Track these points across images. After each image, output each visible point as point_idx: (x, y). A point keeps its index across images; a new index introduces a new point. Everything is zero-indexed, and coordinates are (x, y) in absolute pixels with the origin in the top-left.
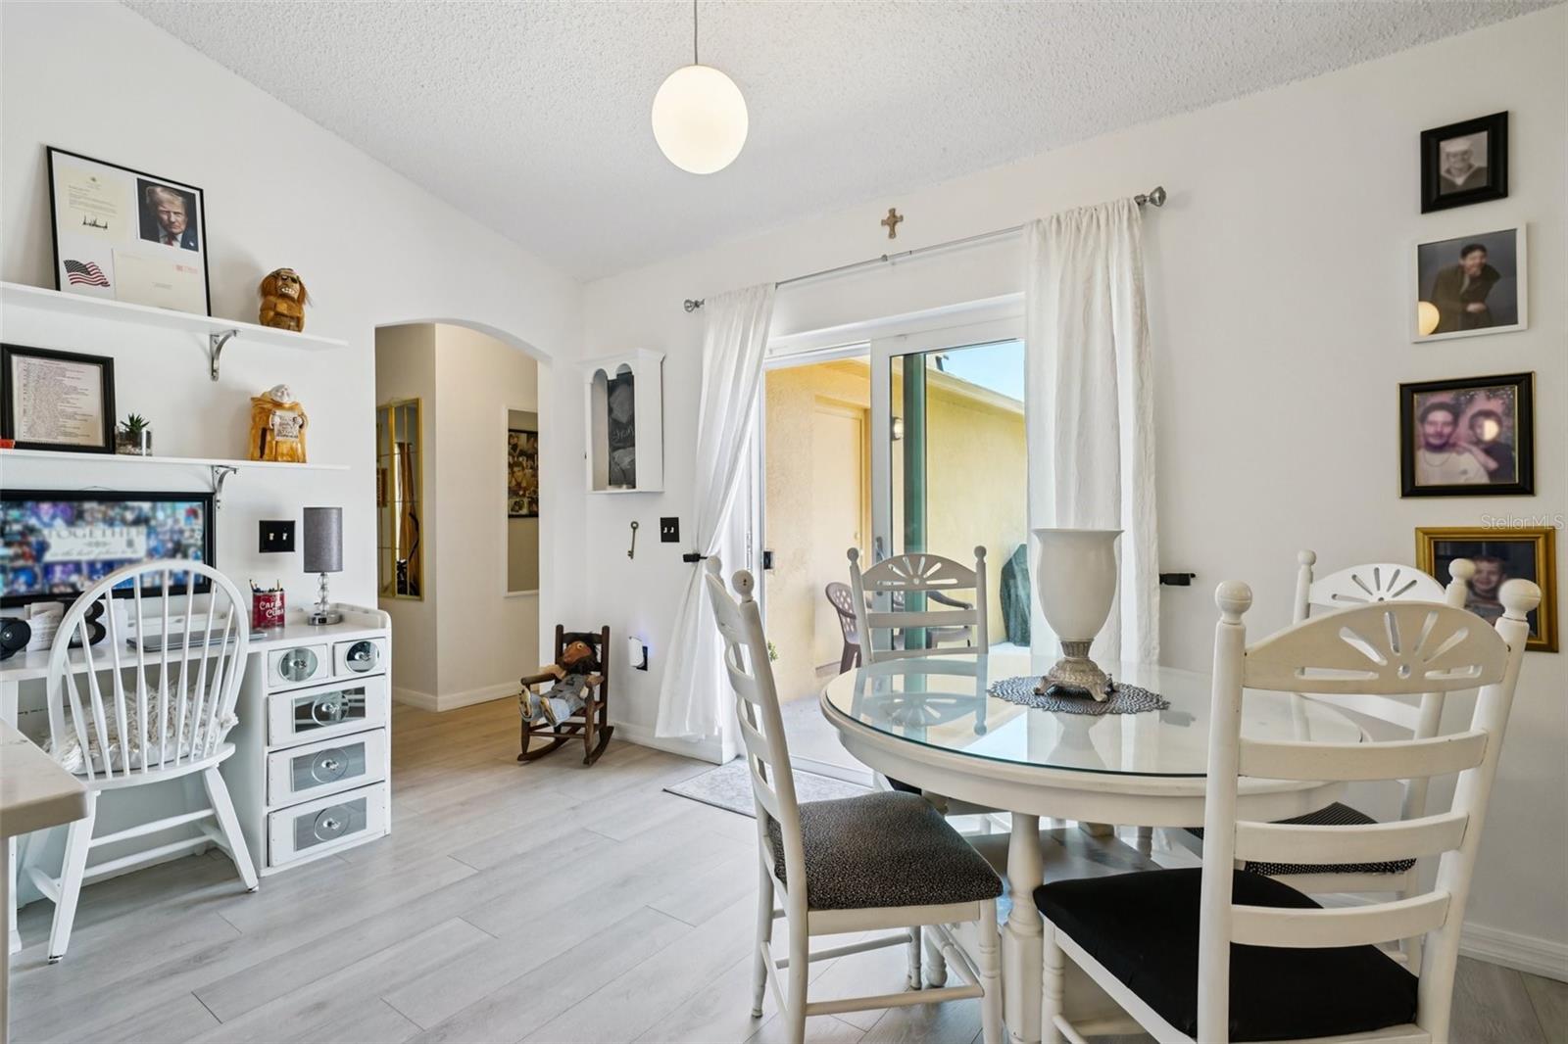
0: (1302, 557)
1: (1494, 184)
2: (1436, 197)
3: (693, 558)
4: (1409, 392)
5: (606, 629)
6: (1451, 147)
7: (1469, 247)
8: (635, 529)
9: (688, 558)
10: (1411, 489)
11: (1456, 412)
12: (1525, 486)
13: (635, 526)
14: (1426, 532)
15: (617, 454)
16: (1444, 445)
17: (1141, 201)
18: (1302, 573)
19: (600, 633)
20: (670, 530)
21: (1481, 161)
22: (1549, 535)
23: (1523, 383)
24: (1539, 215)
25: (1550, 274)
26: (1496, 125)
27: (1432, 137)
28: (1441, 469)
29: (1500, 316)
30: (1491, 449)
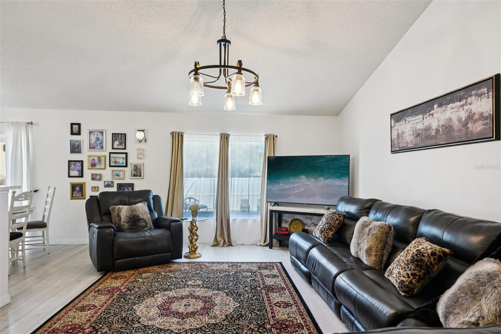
1: (79, 133)
2: (72, 133)
4: (69, 161)
6: (74, 126)
7: (76, 141)
10: (69, 176)
11: (75, 165)
14: (71, 183)
16: (73, 170)
17: (28, 123)
21: (77, 129)
22: (85, 183)
23: (82, 162)
24: (84, 139)
25: (85, 147)
26: (79, 125)
27: (72, 124)
28: (73, 173)
29: (79, 152)
30: (79, 171)
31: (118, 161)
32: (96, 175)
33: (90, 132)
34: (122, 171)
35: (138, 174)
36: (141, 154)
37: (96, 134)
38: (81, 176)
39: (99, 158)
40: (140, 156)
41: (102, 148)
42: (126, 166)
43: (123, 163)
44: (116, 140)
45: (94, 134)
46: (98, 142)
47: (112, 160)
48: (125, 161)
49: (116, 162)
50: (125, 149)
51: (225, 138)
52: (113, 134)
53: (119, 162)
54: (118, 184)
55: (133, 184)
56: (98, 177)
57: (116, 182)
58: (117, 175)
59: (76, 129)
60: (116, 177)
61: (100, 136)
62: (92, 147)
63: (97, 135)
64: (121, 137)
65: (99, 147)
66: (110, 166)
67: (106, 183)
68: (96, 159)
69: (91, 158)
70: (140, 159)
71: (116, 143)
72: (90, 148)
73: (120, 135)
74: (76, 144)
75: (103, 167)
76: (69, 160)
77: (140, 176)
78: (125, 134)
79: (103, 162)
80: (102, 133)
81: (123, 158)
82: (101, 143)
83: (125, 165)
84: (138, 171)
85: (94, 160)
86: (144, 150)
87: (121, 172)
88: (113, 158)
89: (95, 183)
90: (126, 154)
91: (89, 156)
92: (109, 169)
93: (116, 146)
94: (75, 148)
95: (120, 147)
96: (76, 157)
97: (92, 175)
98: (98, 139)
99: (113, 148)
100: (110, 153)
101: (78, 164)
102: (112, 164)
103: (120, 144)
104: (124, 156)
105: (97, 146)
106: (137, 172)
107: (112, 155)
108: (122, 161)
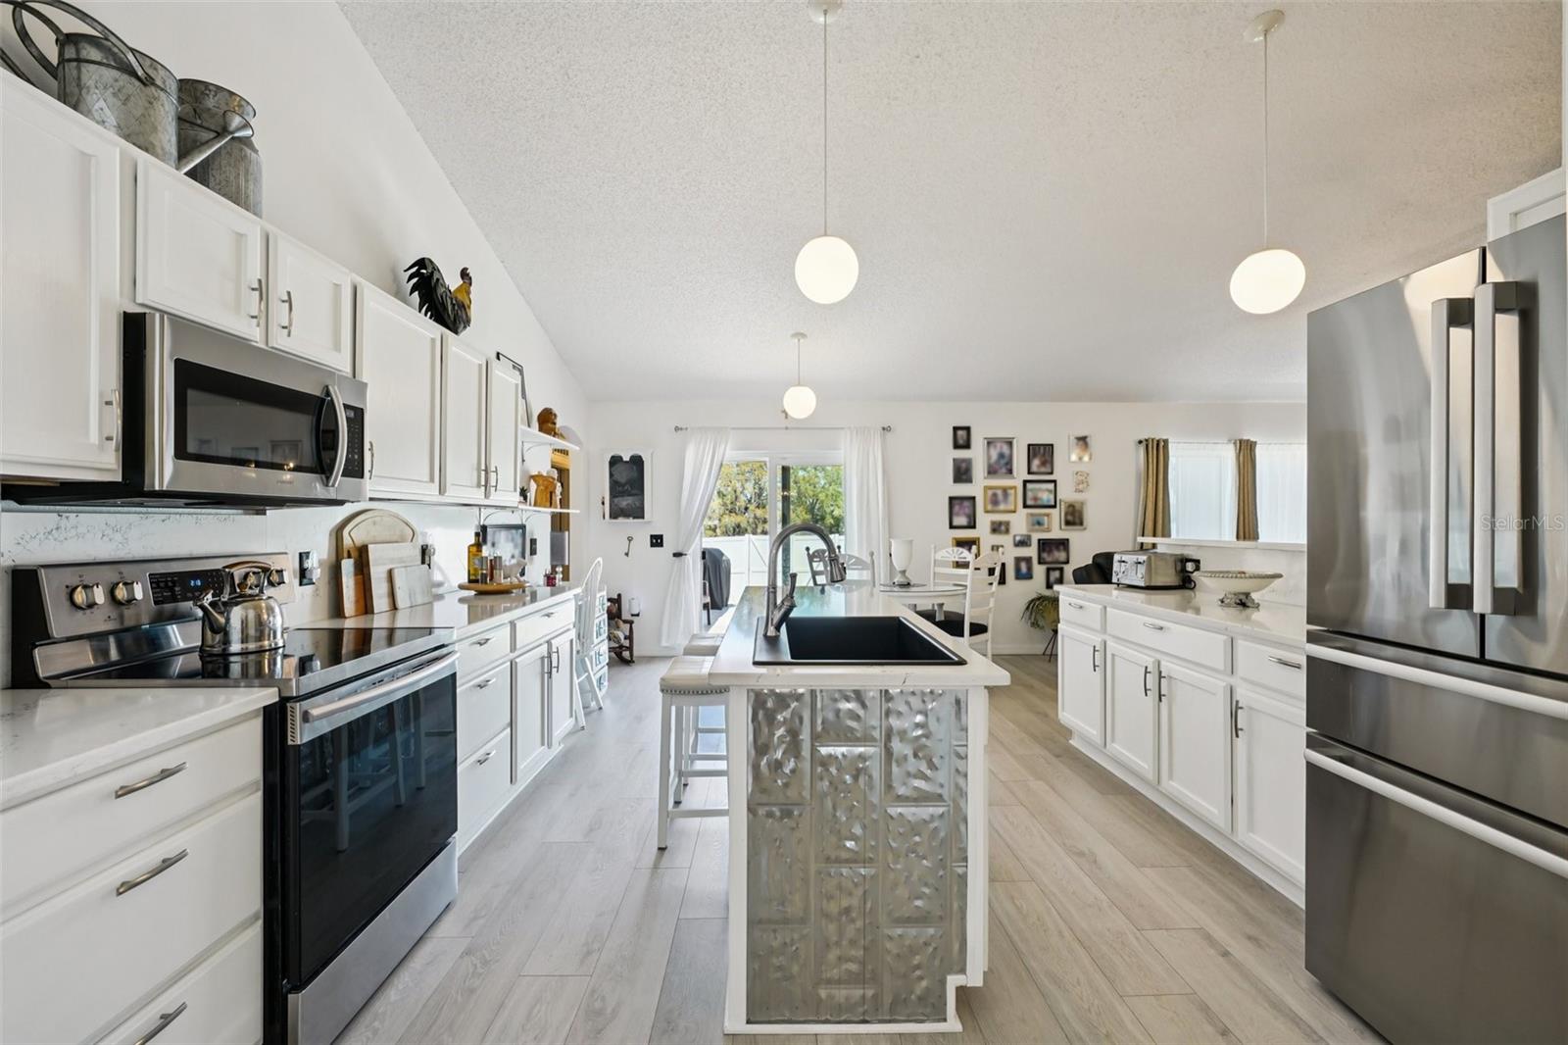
0: (933, 546)
2: (957, 446)
3: (677, 555)
4: (951, 499)
5: (619, 595)
6: (959, 432)
7: (964, 460)
8: (630, 541)
9: (675, 555)
10: (952, 527)
11: (961, 505)
12: (974, 527)
13: (630, 539)
14: (955, 539)
15: (616, 500)
16: (958, 515)
17: (884, 429)
18: (933, 551)
19: (616, 597)
20: (657, 541)
21: (965, 438)
22: (979, 539)
23: (974, 498)
24: (977, 455)
25: (979, 470)
26: (968, 429)
27: (955, 429)
28: (957, 521)
29: (969, 480)
30: (968, 516)
31: (1040, 495)
32: (1000, 523)
33: (989, 443)
34: (1048, 515)
35: (1077, 520)
36: (1082, 482)
37: (999, 445)
38: (972, 526)
39: (1005, 490)
40: (1081, 486)
41: (1010, 472)
42: (1054, 506)
43: (1048, 500)
44: (1035, 456)
45: (995, 447)
46: (1003, 462)
47: (1030, 495)
48: (1052, 497)
49: (1035, 499)
50: (1052, 473)
51: (1246, 452)
52: (1029, 445)
53: (1041, 499)
54: (1039, 540)
55: (1068, 540)
56: (1003, 528)
57: (1036, 537)
58: (1039, 523)
59: (962, 438)
60: (1037, 527)
61: (1006, 449)
62: (992, 471)
63: (1001, 447)
64: (1045, 449)
65: (1004, 470)
66: (1025, 506)
67: (1018, 538)
68: (999, 492)
69: (990, 492)
70: (1082, 491)
71: (1036, 462)
72: (989, 473)
73: (1042, 448)
74: (964, 465)
75: (1012, 508)
76: (952, 495)
77: (1081, 524)
78: (1052, 445)
79: (1011, 498)
80: (1010, 443)
81: (1050, 491)
82: (1007, 464)
83: (1053, 503)
84: (1077, 514)
85: (995, 495)
86: (1088, 474)
87: (1046, 518)
88: (1031, 490)
89: (998, 539)
90: (1054, 482)
91: (986, 488)
92: (1023, 513)
93: (1034, 468)
94: (962, 473)
95: (1043, 470)
96: (963, 490)
97: (993, 523)
98: (1001, 456)
99: (1029, 473)
100: (1025, 482)
101: (967, 504)
102: (1029, 502)
103: (1043, 464)
104: (1051, 486)
105: (1001, 468)
106: (1074, 517)
107: (1029, 486)
108: (1046, 497)
